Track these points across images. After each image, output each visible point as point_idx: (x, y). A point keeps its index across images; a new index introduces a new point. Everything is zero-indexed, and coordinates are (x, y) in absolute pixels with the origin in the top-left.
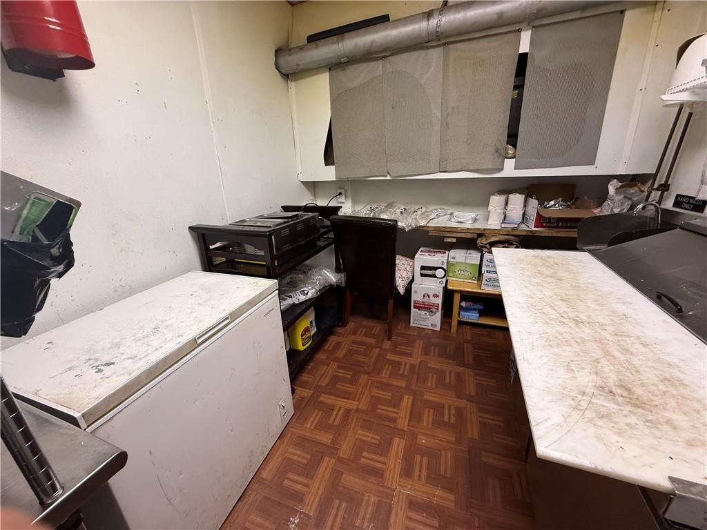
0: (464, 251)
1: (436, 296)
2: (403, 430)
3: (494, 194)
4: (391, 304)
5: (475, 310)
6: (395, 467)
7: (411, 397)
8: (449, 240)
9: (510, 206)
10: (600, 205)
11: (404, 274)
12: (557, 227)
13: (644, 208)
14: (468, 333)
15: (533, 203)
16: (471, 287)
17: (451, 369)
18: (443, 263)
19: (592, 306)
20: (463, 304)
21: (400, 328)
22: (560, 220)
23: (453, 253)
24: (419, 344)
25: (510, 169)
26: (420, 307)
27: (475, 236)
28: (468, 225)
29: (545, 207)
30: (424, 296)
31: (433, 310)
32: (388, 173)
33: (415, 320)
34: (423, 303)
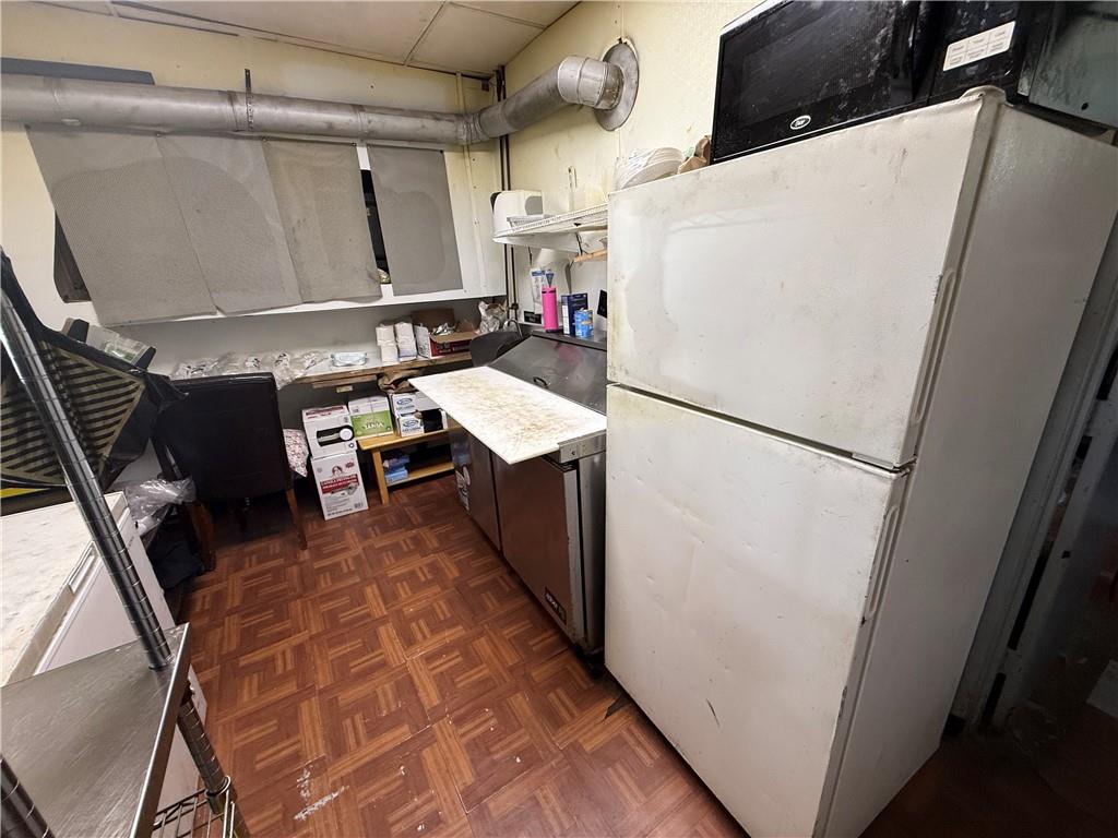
0: (366, 399)
1: (350, 465)
2: (384, 616)
3: (379, 326)
4: (291, 496)
5: (401, 467)
6: (394, 649)
7: (375, 586)
8: (344, 390)
9: (401, 338)
10: (478, 327)
11: (297, 449)
12: (452, 352)
13: (509, 324)
14: (402, 496)
15: (423, 331)
16: (389, 439)
17: (402, 537)
18: (346, 420)
19: (504, 396)
20: (386, 464)
21: (311, 529)
22: (453, 344)
23: (352, 405)
24: (351, 535)
25: (389, 297)
26: (331, 488)
27: (375, 378)
28: (359, 367)
29: (435, 334)
30: (334, 471)
31: (353, 485)
32: (218, 308)
33: (329, 510)
34: (335, 481)
